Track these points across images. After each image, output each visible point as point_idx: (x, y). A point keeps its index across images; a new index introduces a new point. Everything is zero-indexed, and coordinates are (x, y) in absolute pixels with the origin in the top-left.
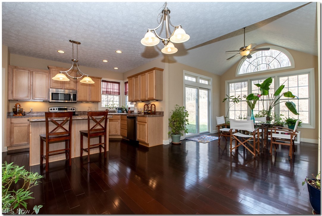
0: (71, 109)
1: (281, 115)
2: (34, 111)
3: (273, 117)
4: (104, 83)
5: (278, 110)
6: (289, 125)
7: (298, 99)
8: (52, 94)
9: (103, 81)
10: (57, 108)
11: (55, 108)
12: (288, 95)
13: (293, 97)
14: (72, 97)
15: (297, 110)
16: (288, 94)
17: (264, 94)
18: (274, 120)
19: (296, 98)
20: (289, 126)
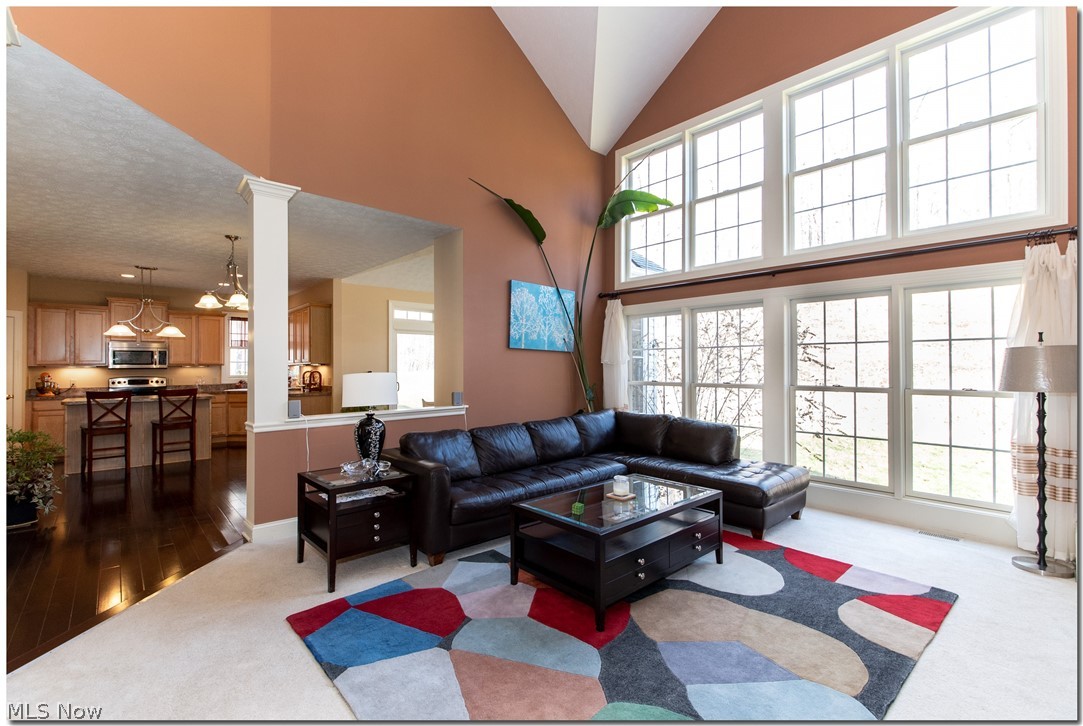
0: (157, 382)
2: (77, 386)
4: (234, 322)
8: (114, 352)
9: (233, 319)
10: (126, 380)
11: (122, 380)
14: (156, 357)
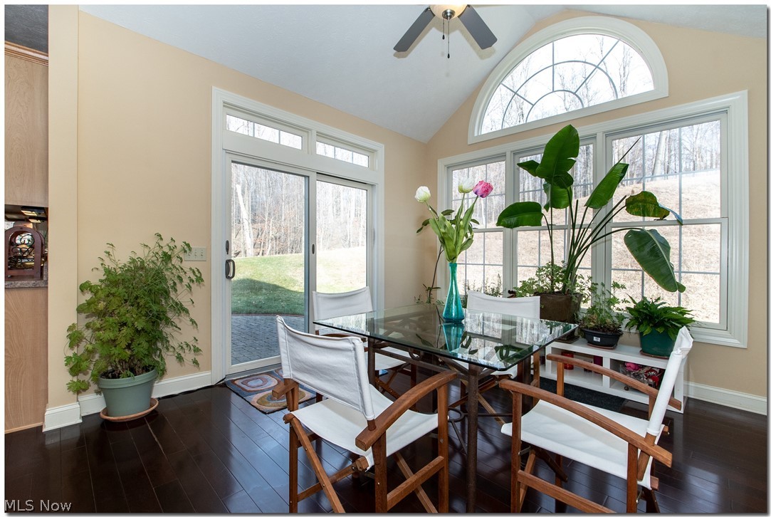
1: (616, 285)
3: (587, 292)
5: (603, 264)
6: (642, 328)
7: (680, 222)
12: (644, 207)
13: (662, 213)
15: (676, 268)
16: (644, 204)
17: (554, 203)
18: (589, 302)
19: (671, 217)
20: (641, 334)
